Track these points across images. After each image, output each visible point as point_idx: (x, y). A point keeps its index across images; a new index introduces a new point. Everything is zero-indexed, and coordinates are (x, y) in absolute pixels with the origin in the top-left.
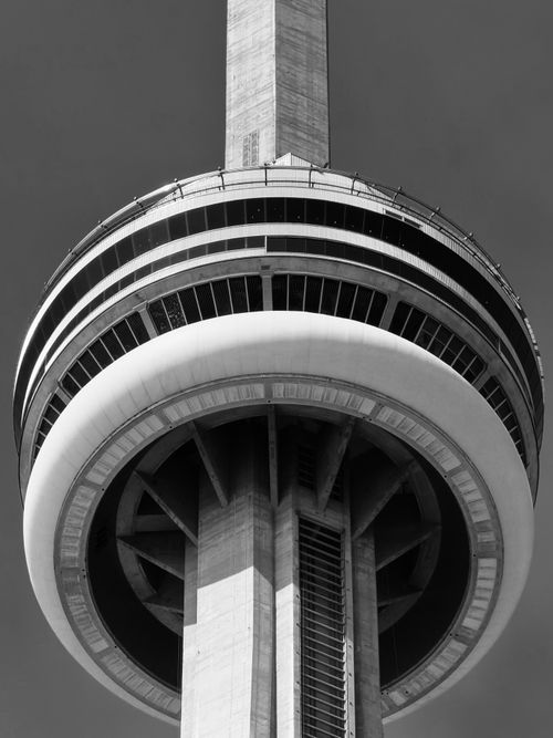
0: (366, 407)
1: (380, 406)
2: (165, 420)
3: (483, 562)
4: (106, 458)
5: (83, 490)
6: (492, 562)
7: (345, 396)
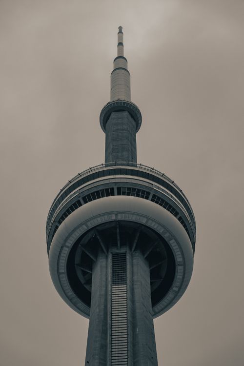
0: (113, 217)
1: (116, 215)
2: (67, 247)
3: (171, 242)
4: (61, 264)
5: (61, 276)
6: (173, 241)
7: (106, 217)
